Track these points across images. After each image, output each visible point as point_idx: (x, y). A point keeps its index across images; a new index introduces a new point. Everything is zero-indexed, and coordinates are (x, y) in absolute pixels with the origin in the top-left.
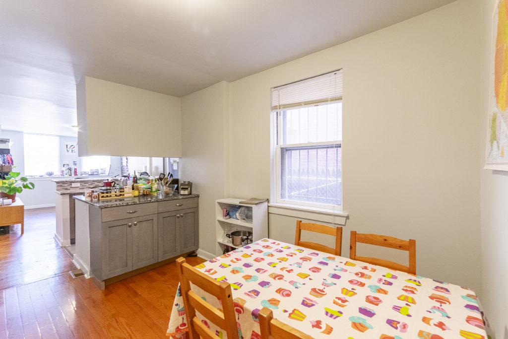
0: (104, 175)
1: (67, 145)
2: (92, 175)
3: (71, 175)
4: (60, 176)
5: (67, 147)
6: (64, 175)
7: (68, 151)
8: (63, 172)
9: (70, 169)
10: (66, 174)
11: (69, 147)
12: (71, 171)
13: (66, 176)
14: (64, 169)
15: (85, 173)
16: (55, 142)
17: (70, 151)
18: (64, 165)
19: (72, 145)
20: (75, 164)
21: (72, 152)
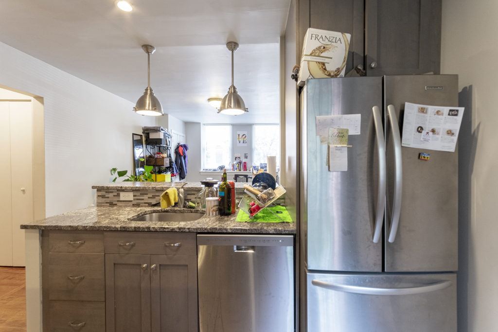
1: (239, 135)
3: (241, 170)
5: (239, 137)
6: (235, 169)
7: (240, 142)
8: (234, 165)
9: (240, 163)
12: (241, 165)
14: (235, 162)
15: (254, 168)
16: (228, 131)
17: (242, 141)
18: (236, 158)
19: (244, 135)
20: (246, 157)
21: (244, 142)
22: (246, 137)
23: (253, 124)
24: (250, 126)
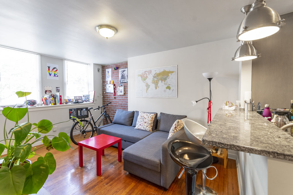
0: (88, 102)
1: (49, 67)
2: (76, 103)
3: (55, 104)
4: (43, 106)
5: (49, 69)
6: (48, 103)
7: (50, 75)
8: (46, 99)
9: (54, 97)
10: (50, 103)
11: (51, 69)
12: (55, 98)
13: (50, 105)
14: (47, 96)
15: (70, 101)
16: (36, 60)
17: (53, 75)
18: (46, 91)
19: (55, 68)
20: (58, 91)
21: (55, 75)
22: (57, 70)
23: (65, 59)
24: (61, 60)
